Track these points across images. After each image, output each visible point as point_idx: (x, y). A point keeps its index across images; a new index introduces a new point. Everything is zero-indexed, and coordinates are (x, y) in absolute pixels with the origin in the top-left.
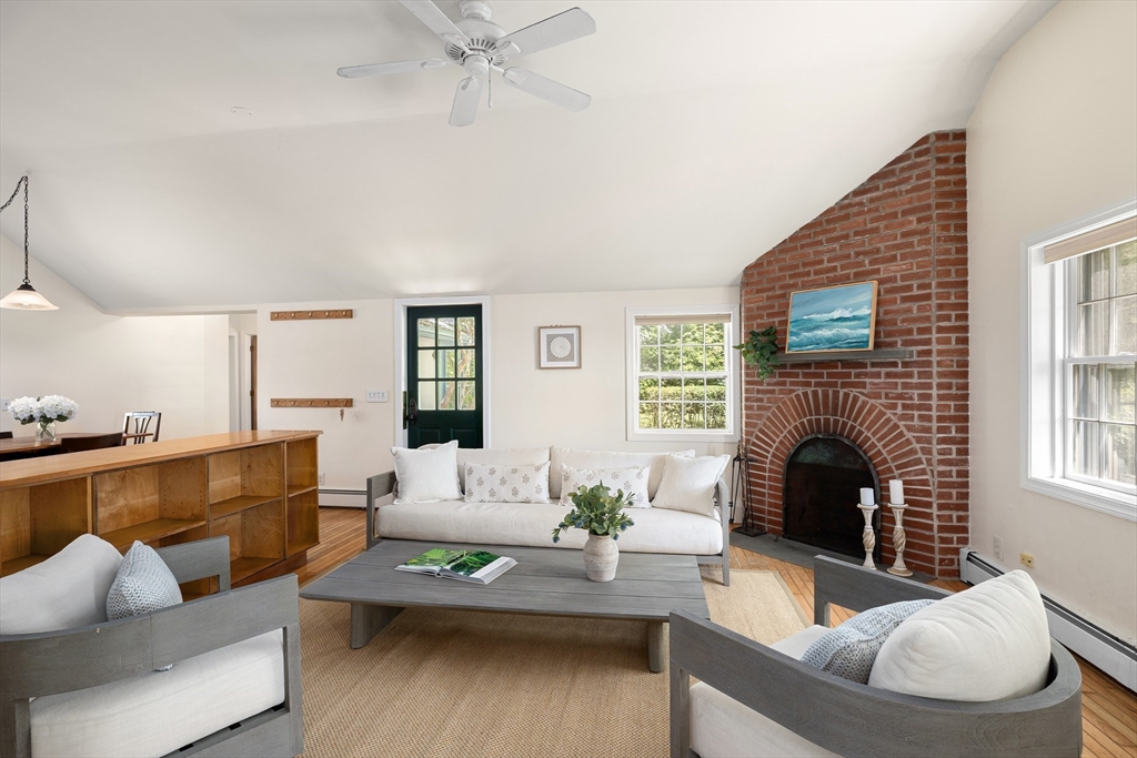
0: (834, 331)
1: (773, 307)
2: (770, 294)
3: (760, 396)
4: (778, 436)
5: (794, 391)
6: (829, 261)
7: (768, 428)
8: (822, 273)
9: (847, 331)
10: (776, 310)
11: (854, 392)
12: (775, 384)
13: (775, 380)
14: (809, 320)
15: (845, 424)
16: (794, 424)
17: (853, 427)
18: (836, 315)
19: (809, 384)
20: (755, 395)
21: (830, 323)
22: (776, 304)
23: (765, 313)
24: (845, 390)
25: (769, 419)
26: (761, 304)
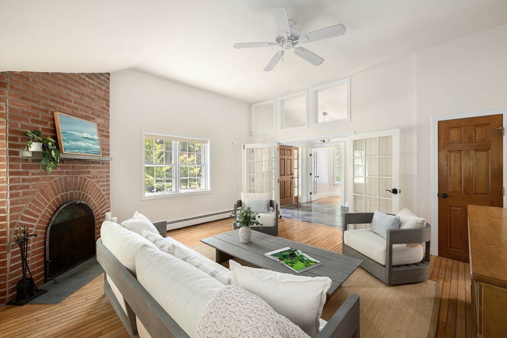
0: (86, 144)
1: (37, 116)
2: (34, 105)
3: (26, 184)
4: (40, 212)
5: (53, 178)
6: (75, 103)
7: (33, 208)
8: (70, 108)
9: (91, 145)
10: (40, 119)
11: (85, 176)
12: (39, 174)
13: (39, 171)
14: (72, 134)
15: (80, 193)
16: (52, 201)
17: (84, 194)
18: (85, 135)
19: (62, 173)
20: (21, 184)
21: (83, 139)
22: (40, 115)
23: (30, 118)
24: (81, 176)
25: (34, 201)
26: (26, 109)
